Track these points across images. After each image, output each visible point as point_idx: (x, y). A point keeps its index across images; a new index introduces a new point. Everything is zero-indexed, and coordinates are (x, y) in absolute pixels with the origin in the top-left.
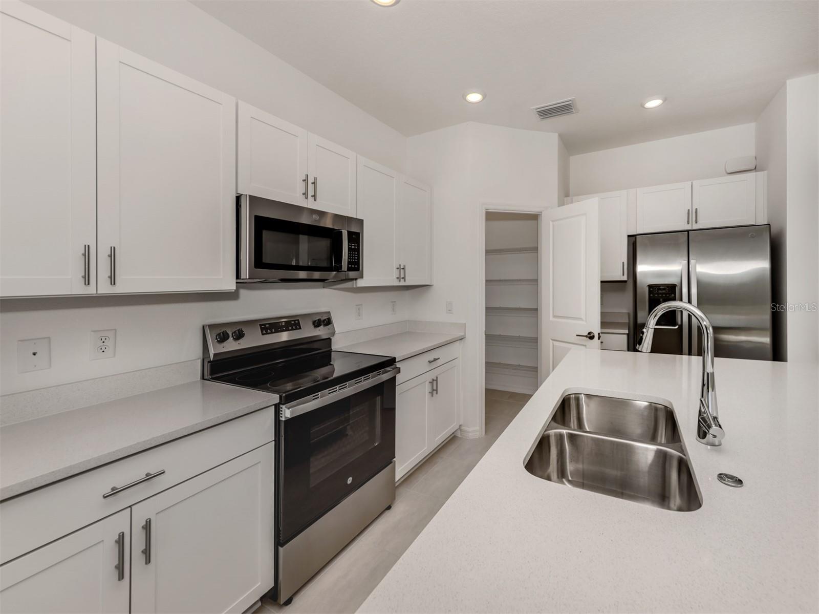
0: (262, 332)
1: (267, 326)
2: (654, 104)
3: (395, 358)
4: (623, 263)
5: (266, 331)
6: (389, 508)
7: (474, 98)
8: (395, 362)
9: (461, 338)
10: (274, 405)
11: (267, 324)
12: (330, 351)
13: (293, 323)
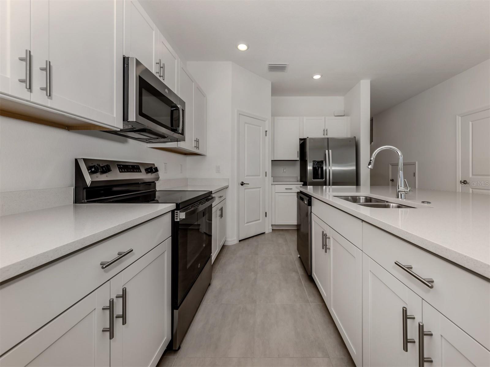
0: (119, 170)
1: (121, 166)
2: (317, 77)
3: (212, 192)
4: (298, 151)
5: (122, 170)
6: (210, 285)
7: (242, 47)
8: (212, 194)
9: (226, 187)
10: (171, 211)
11: (122, 165)
12: (155, 191)
13: (134, 168)
